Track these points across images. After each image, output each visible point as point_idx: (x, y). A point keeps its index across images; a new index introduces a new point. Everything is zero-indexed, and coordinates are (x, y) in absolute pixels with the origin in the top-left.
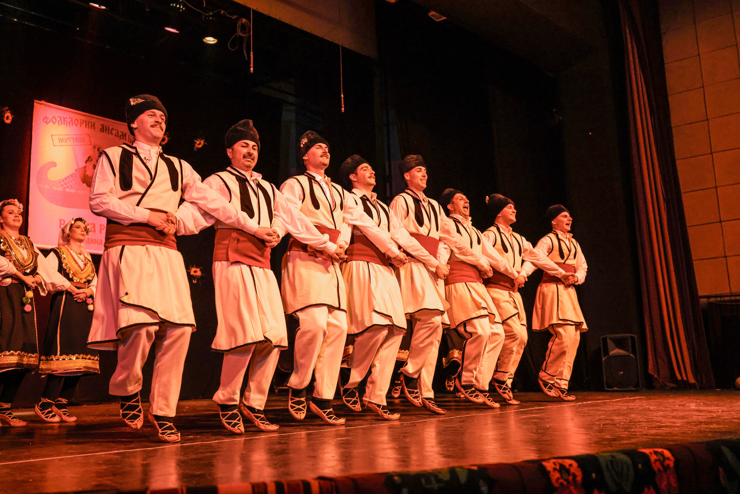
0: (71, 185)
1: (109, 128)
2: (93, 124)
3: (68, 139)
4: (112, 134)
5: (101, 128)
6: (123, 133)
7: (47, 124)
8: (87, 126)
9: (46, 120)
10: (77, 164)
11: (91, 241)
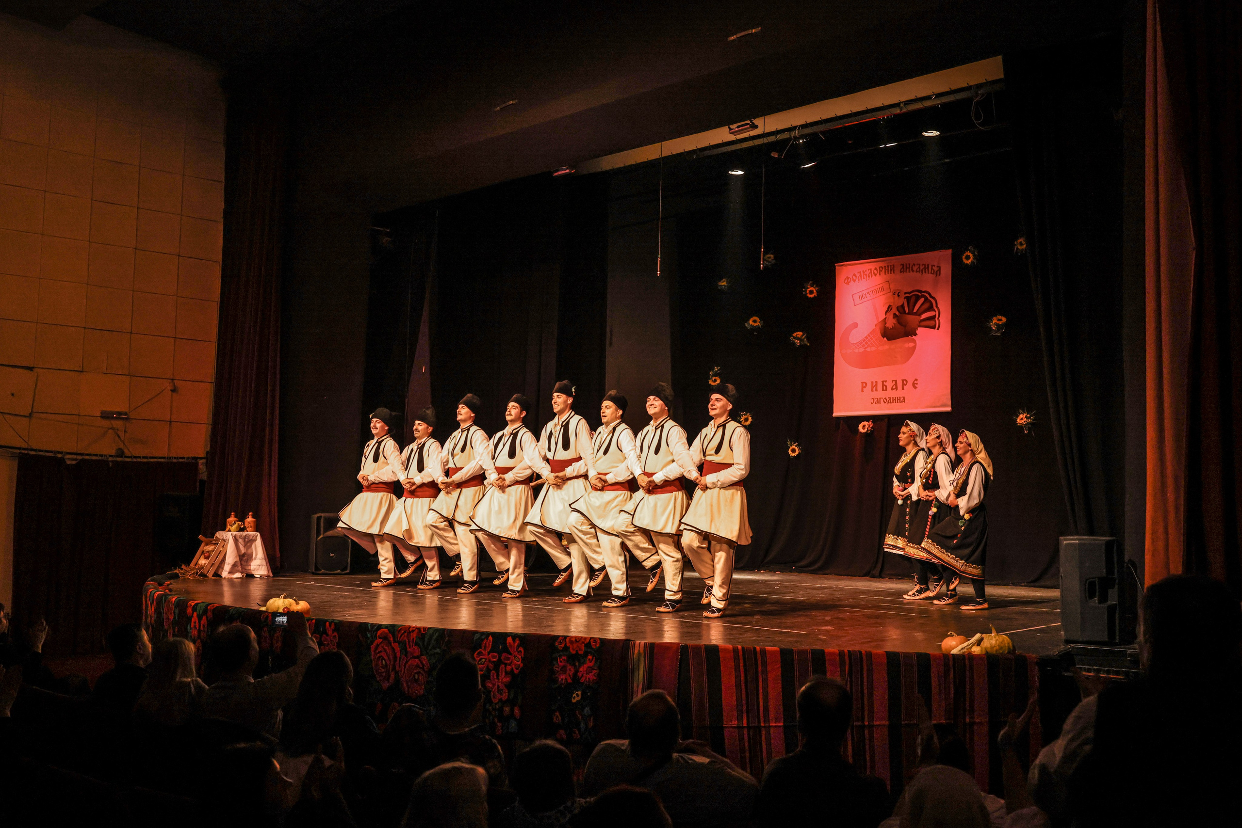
0: (871, 343)
1: (909, 264)
2: (892, 267)
3: (868, 293)
4: (913, 271)
5: (901, 269)
6: (925, 265)
7: (848, 284)
8: (887, 271)
9: (848, 280)
10: (877, 318)
11: (893, 400)
